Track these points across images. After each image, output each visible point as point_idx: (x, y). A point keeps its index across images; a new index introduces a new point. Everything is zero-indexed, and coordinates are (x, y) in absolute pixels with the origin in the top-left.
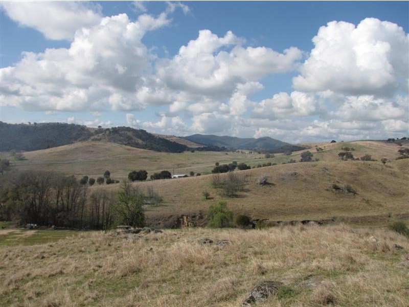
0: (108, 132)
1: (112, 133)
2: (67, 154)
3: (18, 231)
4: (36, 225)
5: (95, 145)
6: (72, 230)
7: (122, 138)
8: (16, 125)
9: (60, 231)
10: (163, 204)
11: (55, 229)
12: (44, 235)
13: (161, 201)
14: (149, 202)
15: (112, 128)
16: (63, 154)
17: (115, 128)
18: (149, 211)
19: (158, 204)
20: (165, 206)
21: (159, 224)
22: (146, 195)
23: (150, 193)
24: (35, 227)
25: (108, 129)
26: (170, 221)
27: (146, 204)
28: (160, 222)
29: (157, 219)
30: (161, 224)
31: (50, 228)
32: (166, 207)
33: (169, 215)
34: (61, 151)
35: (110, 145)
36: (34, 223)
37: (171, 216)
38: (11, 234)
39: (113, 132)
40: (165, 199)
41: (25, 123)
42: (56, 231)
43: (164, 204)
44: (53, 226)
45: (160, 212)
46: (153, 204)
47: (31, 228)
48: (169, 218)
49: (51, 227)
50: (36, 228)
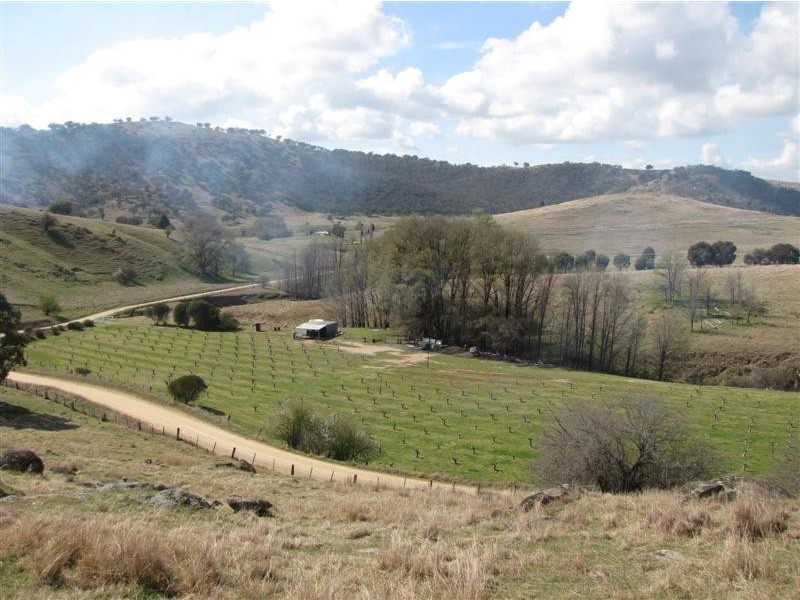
0: (665, 176)
1: (674, 180)
2: (574, 217)
3: (396, 351)
4: (439, 343)
5: (633, 199)
6: (513, 361)
7: (695, 188)
8: (492, 169)
9: (482, 362)
10: (764, 320)
11: (477, 355)
12: (441, 367)
13: (762, 311)
14: (728, 314)
15: (676, 169)
16: (567, 216)
17: (682, 168)
18: (722, 334)
19: (753, 320)
20: (772, 326)
21: (748, 371)
22: (721, 296)
23: (732, 290)
24: (437, 346)
25: (666, 172)
26: (782, 367)
27: (718, 317)
28: (751, 366)
29: (741, 359)
30: (753, 374)
31: (465, 354)
32: (773, 329)
33: (778, 352)
34: (565, 211)
35: (666, 201)
36: (437, 339)
37: (786, 355)
38: (380, 355)
39: (676, 176)
40: (775, 310)
41: (508, 165)
42: (475, 360)
43: (768, 321)
44: (472, 349)
45: (754, 342)
46: (739, 319)
47: (427, 348)
48: (778, 358)
49: (467, 350)
50: (437, 349)
